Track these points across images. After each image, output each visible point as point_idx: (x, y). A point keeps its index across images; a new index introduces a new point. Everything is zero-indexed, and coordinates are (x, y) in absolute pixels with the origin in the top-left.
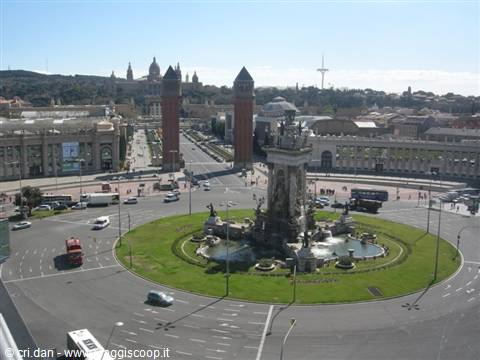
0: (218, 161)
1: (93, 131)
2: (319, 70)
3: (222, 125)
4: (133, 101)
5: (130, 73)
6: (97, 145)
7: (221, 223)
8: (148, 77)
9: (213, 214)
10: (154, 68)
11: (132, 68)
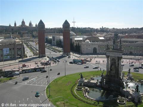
0: (56, 52)
1: (14, 44)
2: (73, 22)
3: (51, 40)
4: (17, 33)
5: (15, 24)
6: (16, 49)
7: (86, 81)
8: (21, 25)
9: (82, 77)
10: (23, 22)
11: (16, 23)
